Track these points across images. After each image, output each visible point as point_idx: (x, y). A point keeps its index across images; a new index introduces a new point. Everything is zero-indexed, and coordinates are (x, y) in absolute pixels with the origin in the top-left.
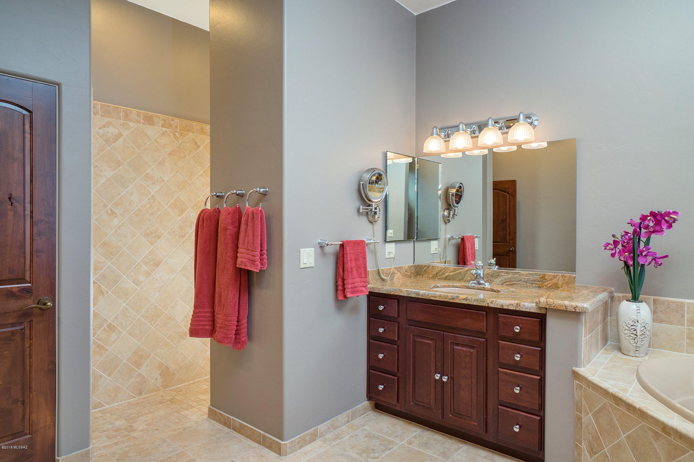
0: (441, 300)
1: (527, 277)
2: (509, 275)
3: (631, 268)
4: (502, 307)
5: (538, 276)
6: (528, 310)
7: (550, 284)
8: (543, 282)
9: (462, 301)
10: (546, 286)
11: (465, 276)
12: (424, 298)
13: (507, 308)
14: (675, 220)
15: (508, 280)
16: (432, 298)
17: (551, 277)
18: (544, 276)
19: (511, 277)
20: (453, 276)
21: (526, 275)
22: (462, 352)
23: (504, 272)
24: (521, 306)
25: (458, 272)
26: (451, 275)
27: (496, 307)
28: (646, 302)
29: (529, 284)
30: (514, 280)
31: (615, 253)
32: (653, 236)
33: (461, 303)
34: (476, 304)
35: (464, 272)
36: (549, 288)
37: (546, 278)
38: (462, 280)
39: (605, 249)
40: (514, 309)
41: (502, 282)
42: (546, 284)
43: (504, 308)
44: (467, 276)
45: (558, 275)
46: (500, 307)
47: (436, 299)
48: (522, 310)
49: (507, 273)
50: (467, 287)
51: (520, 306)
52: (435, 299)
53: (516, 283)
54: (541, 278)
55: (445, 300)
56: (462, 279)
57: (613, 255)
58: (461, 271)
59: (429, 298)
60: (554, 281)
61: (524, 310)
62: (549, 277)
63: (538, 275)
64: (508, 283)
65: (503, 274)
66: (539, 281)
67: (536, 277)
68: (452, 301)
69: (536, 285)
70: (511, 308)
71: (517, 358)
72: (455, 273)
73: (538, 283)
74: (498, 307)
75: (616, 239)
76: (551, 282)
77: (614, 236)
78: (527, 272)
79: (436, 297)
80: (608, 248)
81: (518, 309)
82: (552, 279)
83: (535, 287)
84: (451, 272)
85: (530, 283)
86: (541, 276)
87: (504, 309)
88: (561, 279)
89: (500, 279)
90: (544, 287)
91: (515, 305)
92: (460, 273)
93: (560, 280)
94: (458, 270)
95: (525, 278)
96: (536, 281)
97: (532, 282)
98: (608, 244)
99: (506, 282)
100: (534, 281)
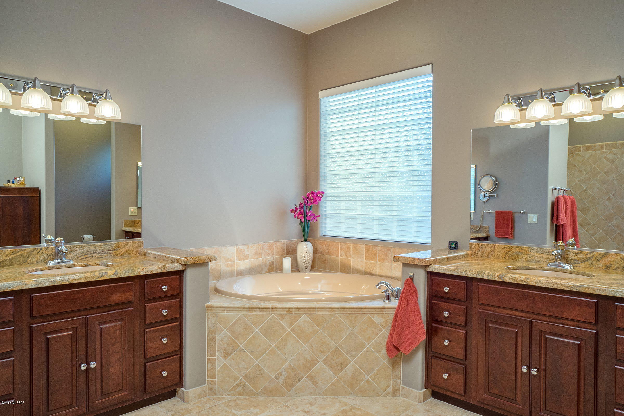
0: (87, 281)
1: (103, 248)
2: (84, 248)
3: (303, 223)
4: (151, 273)
5: (112, 246)
6: (173, 270)
7: (124, 251)
8: (117, 250)
9: (112, 276)
10: (119, 253)
11: (28, 258)
12: (63, 284)
13: (156, 273)
14: (322, 196)
15: (83, 254)
16: (75, 282)
17: (124, 245)
18: (118, 244)
19: (86, 251)
20: (10, 260)
21: (101, 247)
22: (111, 328)
23: (78, 246)
24: (168, 268)
25: (18, 254)
26: (7, 260)
27: (146, 274)
28: (310, 241)
29: (104, 255)
30: (89, 253)
31: (296, 215)
32: (313, 205)
33: (112, 278)
34: (127, 276)
35: (28, 253)
36: (122, 255)
37: (120, 246)
38: (24, 263)
39: (291, 213)
40: (162, 271)
41: (76, 257)
42: (120, 251)
43: (154, 272)
44: (31, 257)
45: (130, 242)
46: (150, 273)
47: (81, 282)
48: (168, 271)
49: (81, 247)
50: (53, 268)
51: (166, 268)
52: (79, 281)
53: (91, 255)
54: (115, 247)
55: (93, 280)
56: (25, 261)
57: (295, 216)
58: (23, 252)
59: (71, 282)
60: (127, 248)
61: (170, 270)
62: (122, 245)
63: (113, 244)
64: (83, 257)
65: (77, 249)
66: (113, 250)
67: (111, 246)
68: (100, 279)
69: (111, 254)
70: (160, 271)
71: (165, 312)
72: (14, 256)
73: (113, 252)
74: (148, 273)
75: (296, 207)
76: (124, 249)
77: (295, 205)
78: (103, 244)
79: (80, 279)
80: (292, 212)
81: (165, 271)
82: (124, 247)
83: (110, 256)
84: (7, 256)
85: (105, 253)
86: (116, 245)
87: (154, 274)
88: (132, 245)
89: (74, 255)
90: (118, 255)
91: (162, 268)
92: (22, 255)
93: (131, 247)
94: (18, 252)
95: (100, 249)
96: (111, 251)
97: (107, 252)
98: (293, 210)
99: (81, 256)
100: (109, 251)
